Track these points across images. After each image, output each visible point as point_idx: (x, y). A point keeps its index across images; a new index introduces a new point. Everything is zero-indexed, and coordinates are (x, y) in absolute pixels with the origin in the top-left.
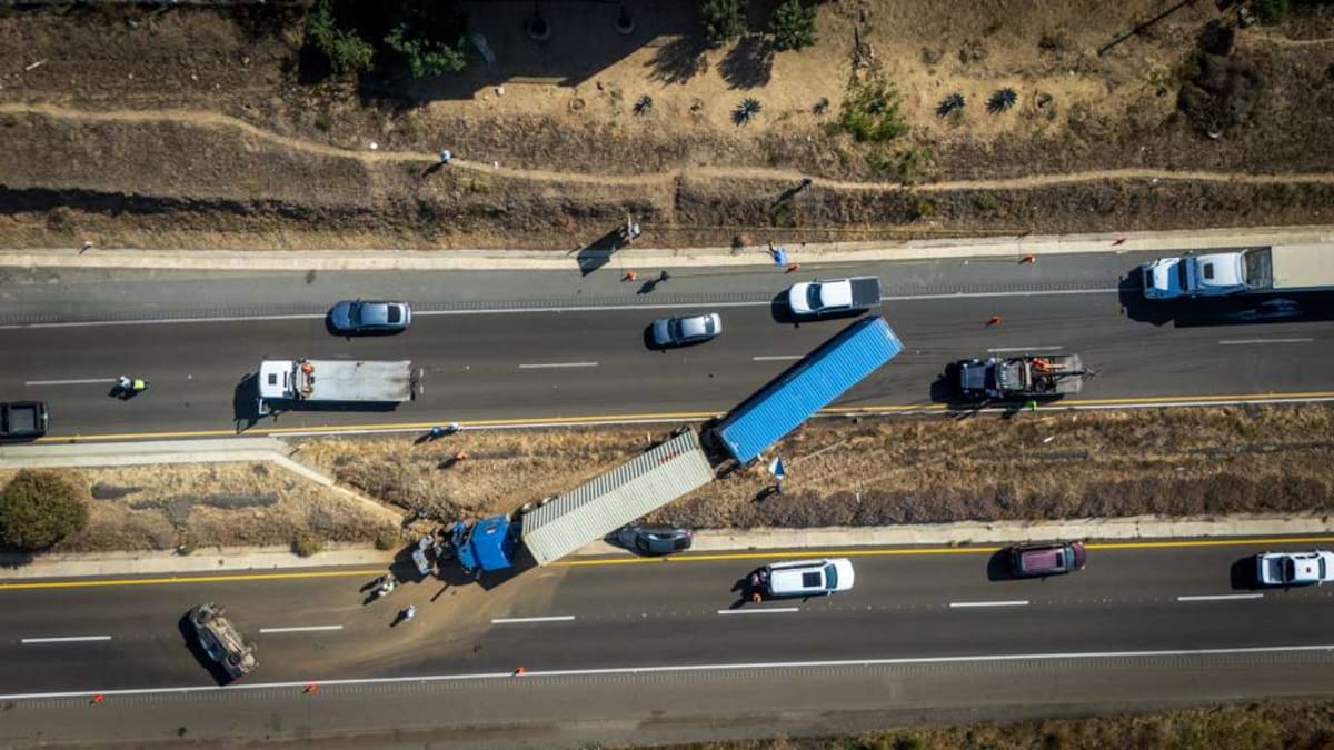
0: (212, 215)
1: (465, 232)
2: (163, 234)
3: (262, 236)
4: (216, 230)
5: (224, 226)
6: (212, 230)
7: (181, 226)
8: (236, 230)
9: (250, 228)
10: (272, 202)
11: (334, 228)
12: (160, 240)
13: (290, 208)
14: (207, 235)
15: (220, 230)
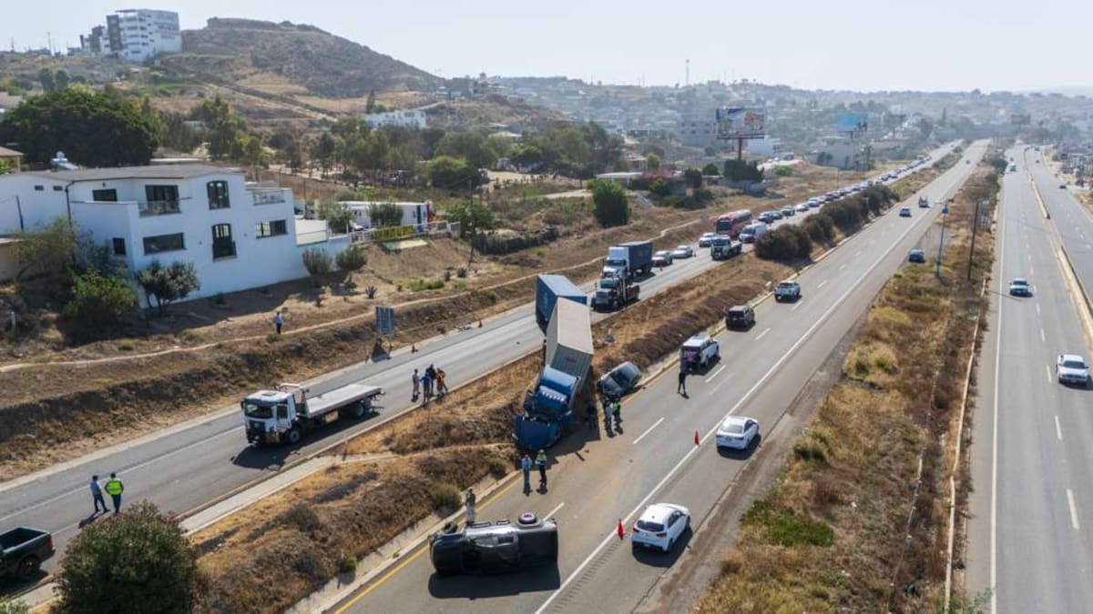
0: (74, 419)
1: (290, 373)
2: (28, 457)
3: (133, 427)
4: (85, 434)
5: (92, 428)
6: (81, 437)
7: (45, 442)
8: (104, 430)
9: (118, 422)
10: (127, 386)
11: (192, 399)
12: (26, 464)
13: (146, 386)
14: (78, 444)
15: (89, 434)
